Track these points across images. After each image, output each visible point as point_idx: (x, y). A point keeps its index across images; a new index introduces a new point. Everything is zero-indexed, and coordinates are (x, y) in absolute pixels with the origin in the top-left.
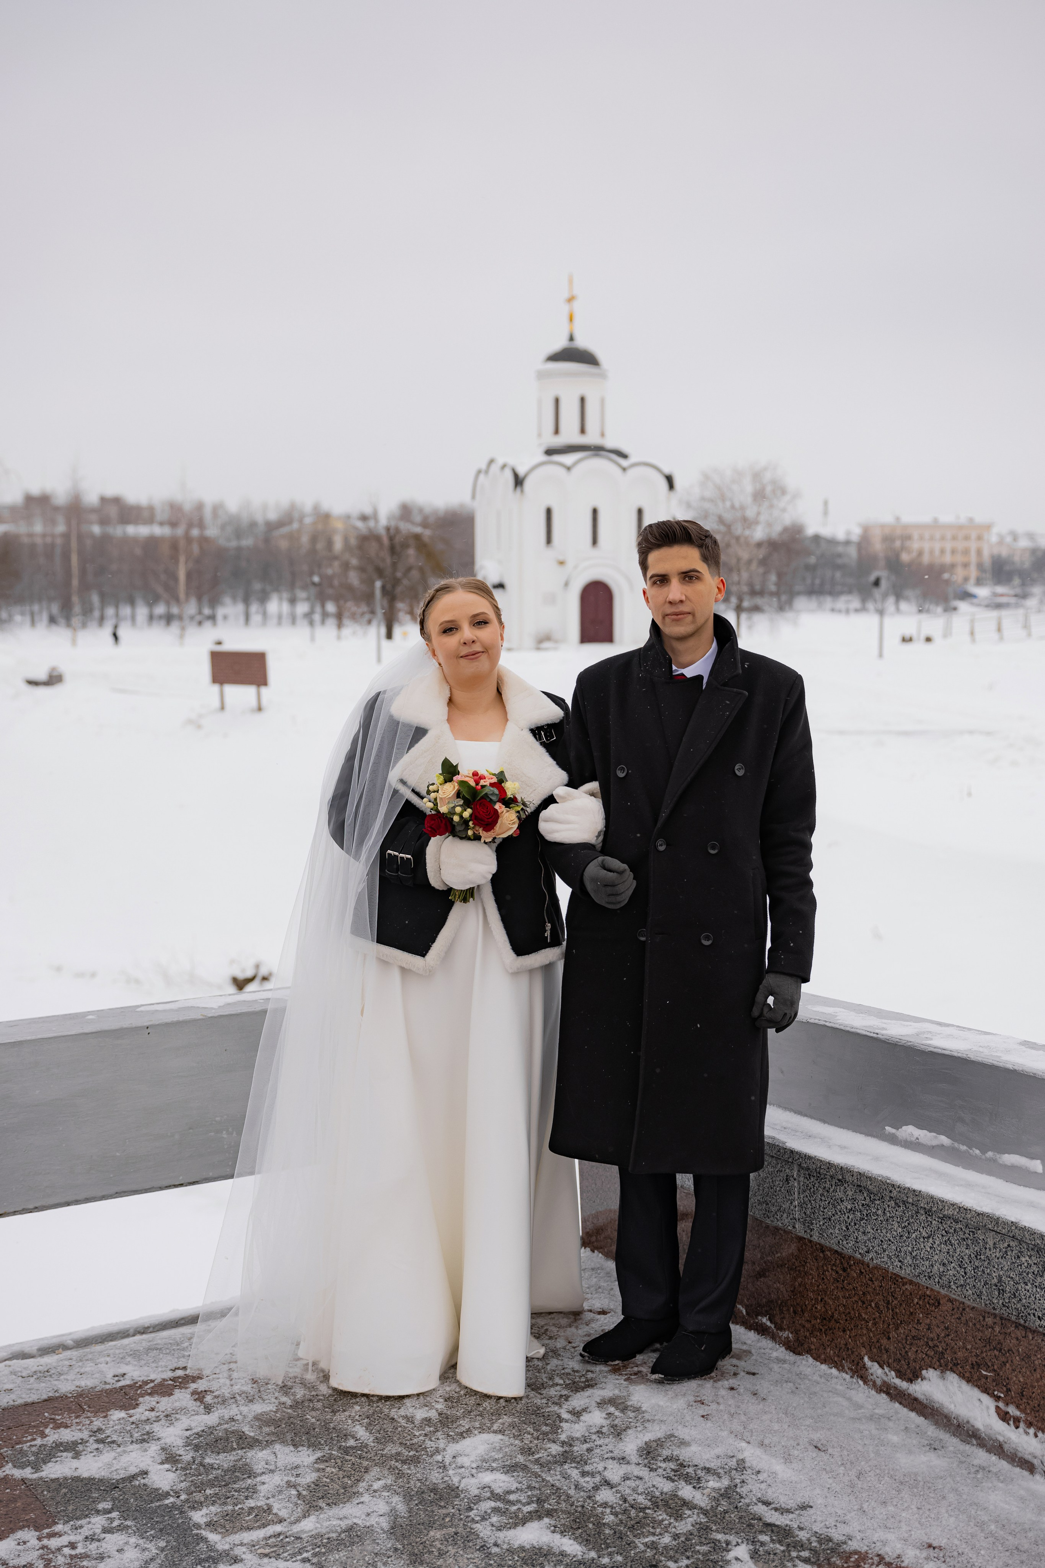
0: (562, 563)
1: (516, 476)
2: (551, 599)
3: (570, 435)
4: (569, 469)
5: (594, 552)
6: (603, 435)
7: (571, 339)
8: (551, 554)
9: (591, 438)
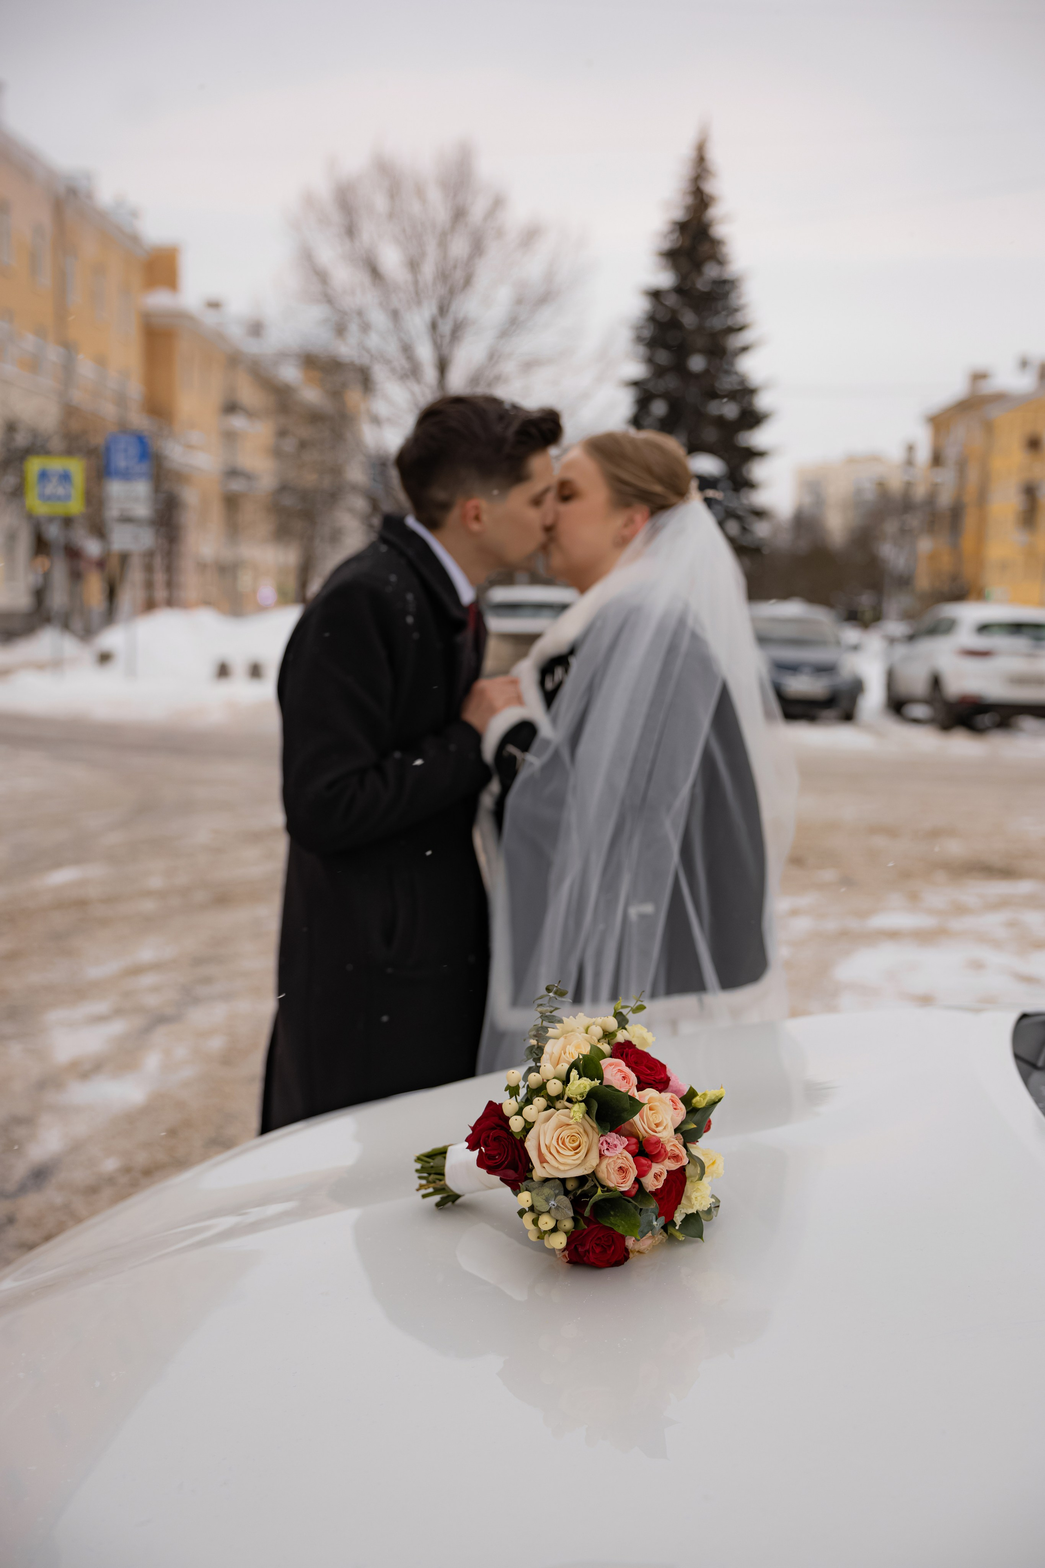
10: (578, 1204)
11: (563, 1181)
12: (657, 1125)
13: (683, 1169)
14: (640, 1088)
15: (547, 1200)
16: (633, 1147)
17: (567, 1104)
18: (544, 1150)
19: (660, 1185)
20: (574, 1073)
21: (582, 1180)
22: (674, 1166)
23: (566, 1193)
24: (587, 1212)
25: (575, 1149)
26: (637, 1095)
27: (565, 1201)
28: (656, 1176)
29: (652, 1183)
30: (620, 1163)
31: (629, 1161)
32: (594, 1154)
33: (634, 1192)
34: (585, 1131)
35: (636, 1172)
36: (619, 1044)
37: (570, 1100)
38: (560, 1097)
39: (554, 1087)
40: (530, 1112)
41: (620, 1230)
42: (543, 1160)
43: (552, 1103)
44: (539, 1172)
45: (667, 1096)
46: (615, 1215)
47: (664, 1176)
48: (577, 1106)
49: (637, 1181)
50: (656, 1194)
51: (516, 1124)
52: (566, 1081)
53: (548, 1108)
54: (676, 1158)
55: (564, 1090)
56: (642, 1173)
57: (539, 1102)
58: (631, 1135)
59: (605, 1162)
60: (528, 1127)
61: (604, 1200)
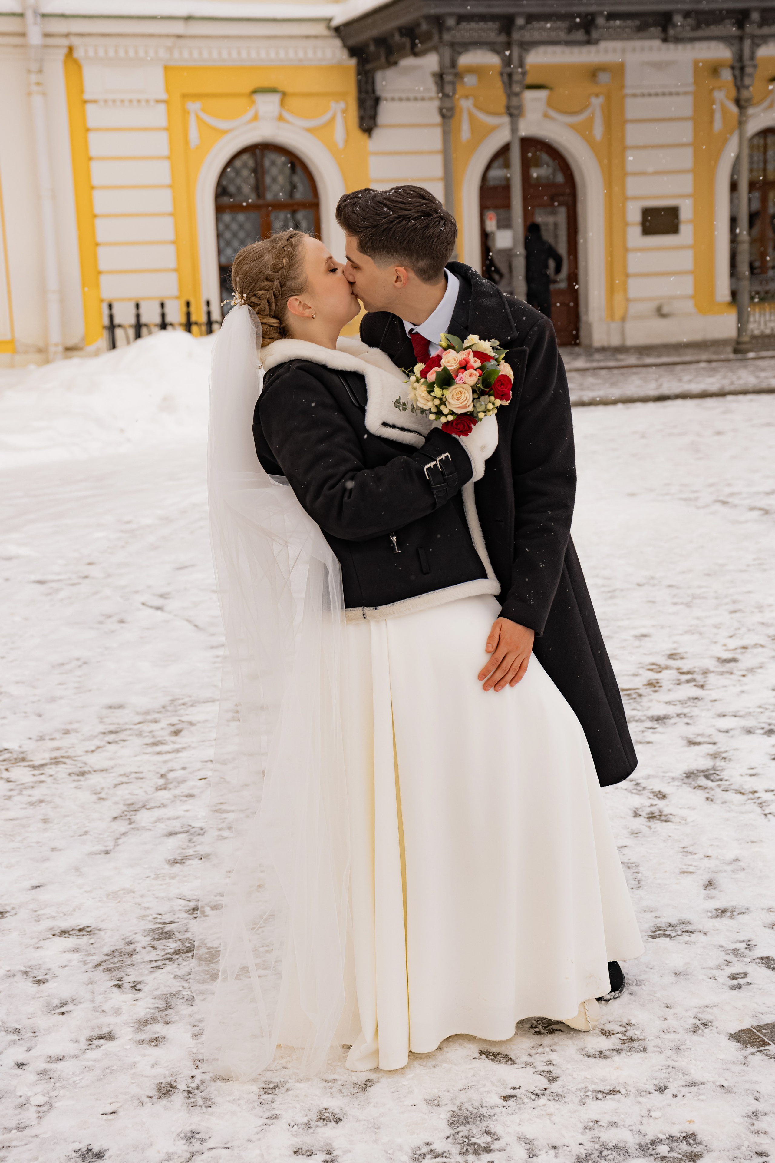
10: (482, 393)
11: (474, 399)
12: (455, 360)
13: (473, 352)
14: (440, 366)
15: (481, 405)
16: (463, 370)
17: (444, 396)
18: (460, 405)
19: (479, 361)
20: (432, 394)
21: (474, 391)
22: (472, 354)
23: (479, 398)
24: (487, 390)
25: (461, 393)
26: (442, 368)
27: (482, 398)
28: (475, 362)
29: (478, 364)
30: (467, 376)
31: (467, 373)
32: (465, 386)
33: (480, 371)
34: (455, 389)
35: (472, 370)
36: (421, 376)
37: (443, 395)
38: (441, 399)
39: (437, 402)
40: (445, 411)
41: (496, 377)
42: (465, 407)
43: (443, 402)
44: (471, 409)
45: (443, 356)
46: (490, 379)
47: (475, 358)
48: (444, 393)
49: (475, 370)
50: (482, 362)
51: (450, 418)
52: (435, 397)
53: (445, 405)
54: (469, 354)
55: (438, 398)
56: (472, 368)
57: (442, 408)
58: (457, 372)
59: (467, 382)
60: (452, 413)
61: (483, 384)
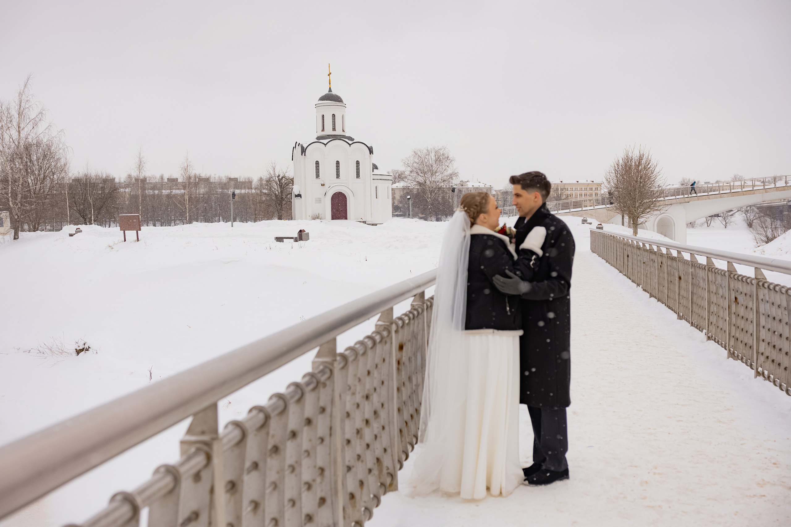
0: (323, 185)
1: (302, 147)
2: (319, 201)
3: (329, 131)
4: (325, 145)
5: (338, 180)
6: (343, 131)
7: (330, 90)
8: (319, 181)
9: (338, 132)
